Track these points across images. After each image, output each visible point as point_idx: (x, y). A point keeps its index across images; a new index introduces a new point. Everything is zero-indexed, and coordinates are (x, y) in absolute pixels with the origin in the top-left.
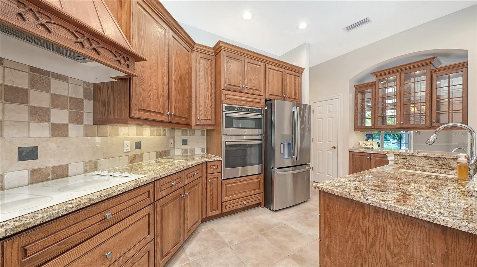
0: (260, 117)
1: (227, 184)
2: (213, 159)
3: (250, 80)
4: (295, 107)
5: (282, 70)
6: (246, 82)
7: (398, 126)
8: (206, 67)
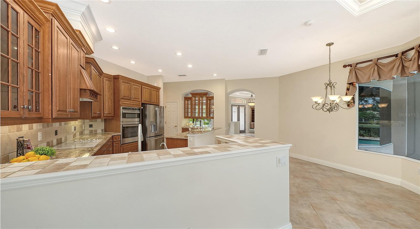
0: (139, 113)
1: (123, 147)
2: (116, 134)
3: (134, 94)
4: (157, 108)
5: (150, 88)
6: (132, 95)
7: (198, 117)
8: (109, 85)
